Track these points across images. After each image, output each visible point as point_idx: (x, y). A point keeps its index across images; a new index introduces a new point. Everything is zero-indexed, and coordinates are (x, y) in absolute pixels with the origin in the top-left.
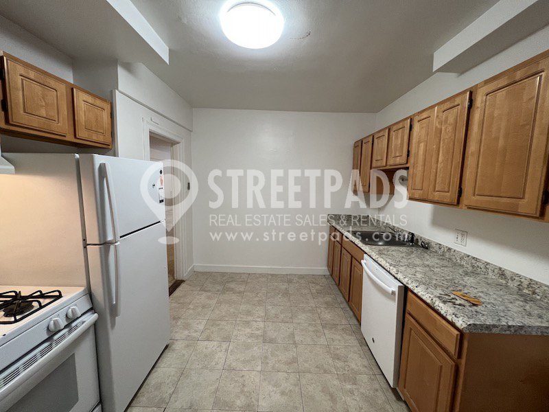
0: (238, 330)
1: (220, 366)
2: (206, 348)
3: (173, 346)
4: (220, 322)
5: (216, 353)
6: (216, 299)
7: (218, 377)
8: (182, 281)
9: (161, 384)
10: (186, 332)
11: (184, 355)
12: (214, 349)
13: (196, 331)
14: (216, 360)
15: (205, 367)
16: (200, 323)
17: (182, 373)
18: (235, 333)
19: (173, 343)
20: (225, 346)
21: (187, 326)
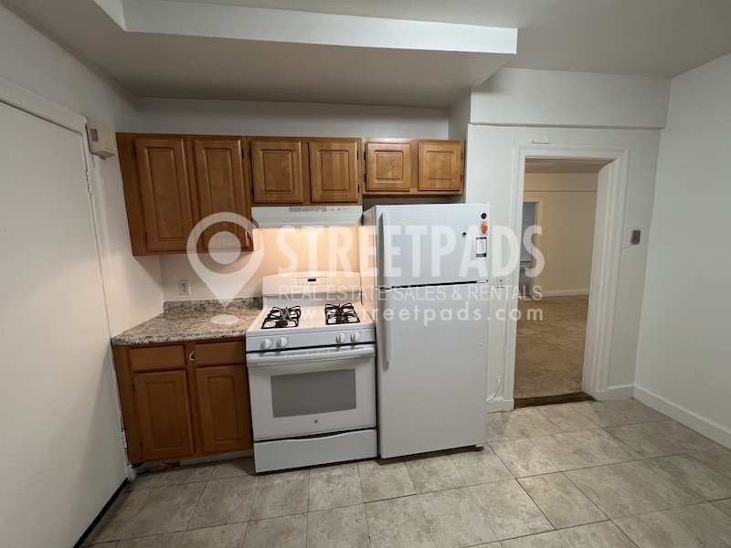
0: (594, 534)
1: (501, 534)
2: (512, 496)
3: (485, 456)
4: (576, 491)
5: (517, 516)
6: (615, 460)
7: (484, 540)
8: (590, 399)
9: (436, 473)
10: (514, 457)
11: (482, 474)
12: (520, 508)
13: (527, 468)
14: (506, 522)
15: (486, 512)
16: (546, 464)
17: (460, 488)
18: (580, 530)
19: (488, 453)
20: (540, 523)
21: (524, 453)
